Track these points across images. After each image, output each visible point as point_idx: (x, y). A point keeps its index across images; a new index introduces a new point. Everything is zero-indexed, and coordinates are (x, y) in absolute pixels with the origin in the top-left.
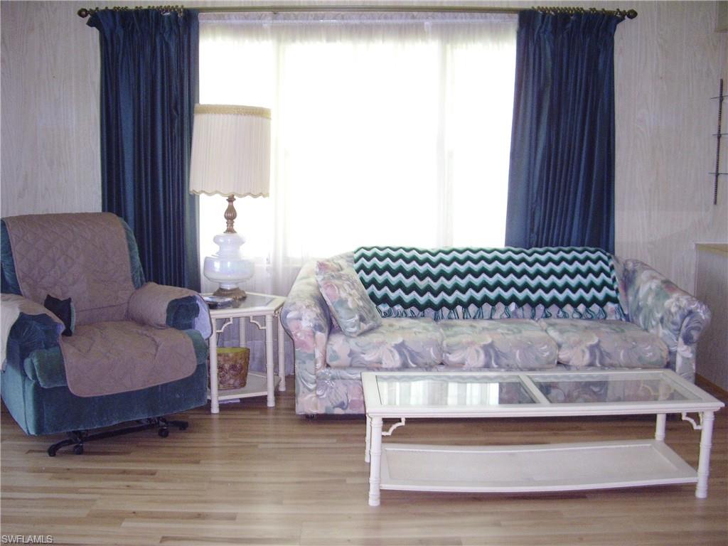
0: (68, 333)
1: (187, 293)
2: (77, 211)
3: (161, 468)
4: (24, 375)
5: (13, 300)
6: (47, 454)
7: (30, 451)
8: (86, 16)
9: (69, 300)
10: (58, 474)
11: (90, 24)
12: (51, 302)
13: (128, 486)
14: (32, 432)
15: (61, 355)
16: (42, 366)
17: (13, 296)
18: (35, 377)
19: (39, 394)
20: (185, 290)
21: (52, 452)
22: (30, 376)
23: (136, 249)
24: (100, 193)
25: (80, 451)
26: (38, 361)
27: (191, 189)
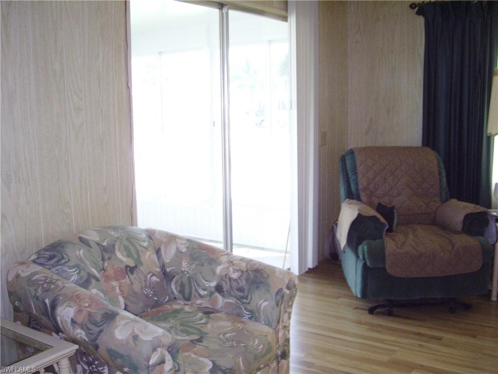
0: (390, 230)
1: (480, 209)
2: (405, 144)
3: (446, 336)
4: (358, 257)
5: (355, 204)
6: (367, 312)
7: (356, 308)
8: (415, 8)
9: (393, 208)
10: (373, 327)
11: (418, 13)
12: (380, 208)
13: (420, 345)
14: (359, 296)
15: (384, 245)
16: (369, 251)
17: (355, 201)
18: (364, 258)
19: (366, 271)
20: (478, 207)
21: (371, 311)
22: (361, 257)
23: (444, 174)
24: (421, 132)
25: (390, 314)
26: (368, 248)
27: (489, 132)
